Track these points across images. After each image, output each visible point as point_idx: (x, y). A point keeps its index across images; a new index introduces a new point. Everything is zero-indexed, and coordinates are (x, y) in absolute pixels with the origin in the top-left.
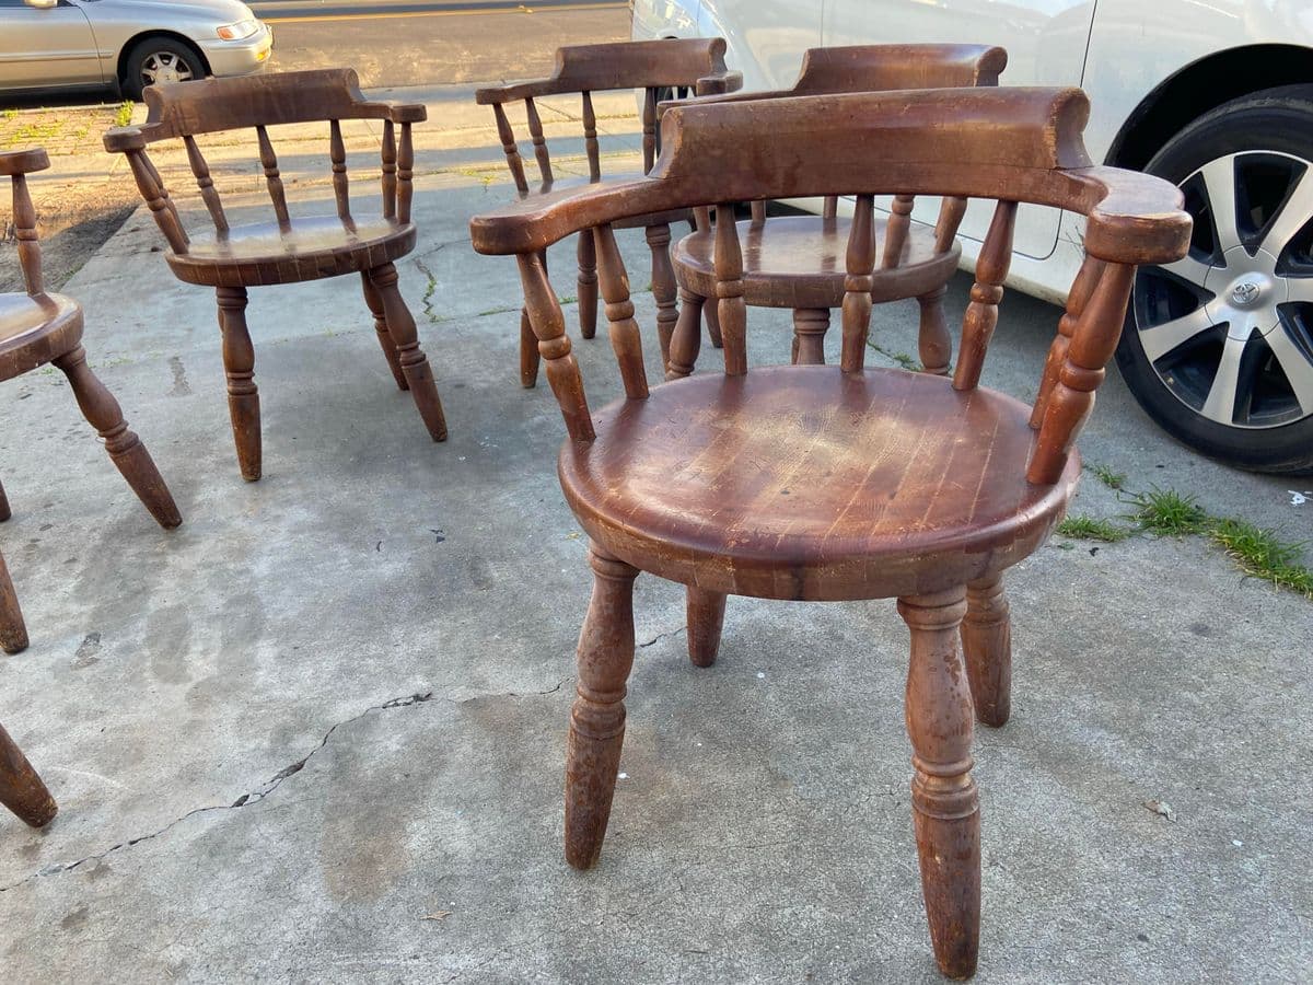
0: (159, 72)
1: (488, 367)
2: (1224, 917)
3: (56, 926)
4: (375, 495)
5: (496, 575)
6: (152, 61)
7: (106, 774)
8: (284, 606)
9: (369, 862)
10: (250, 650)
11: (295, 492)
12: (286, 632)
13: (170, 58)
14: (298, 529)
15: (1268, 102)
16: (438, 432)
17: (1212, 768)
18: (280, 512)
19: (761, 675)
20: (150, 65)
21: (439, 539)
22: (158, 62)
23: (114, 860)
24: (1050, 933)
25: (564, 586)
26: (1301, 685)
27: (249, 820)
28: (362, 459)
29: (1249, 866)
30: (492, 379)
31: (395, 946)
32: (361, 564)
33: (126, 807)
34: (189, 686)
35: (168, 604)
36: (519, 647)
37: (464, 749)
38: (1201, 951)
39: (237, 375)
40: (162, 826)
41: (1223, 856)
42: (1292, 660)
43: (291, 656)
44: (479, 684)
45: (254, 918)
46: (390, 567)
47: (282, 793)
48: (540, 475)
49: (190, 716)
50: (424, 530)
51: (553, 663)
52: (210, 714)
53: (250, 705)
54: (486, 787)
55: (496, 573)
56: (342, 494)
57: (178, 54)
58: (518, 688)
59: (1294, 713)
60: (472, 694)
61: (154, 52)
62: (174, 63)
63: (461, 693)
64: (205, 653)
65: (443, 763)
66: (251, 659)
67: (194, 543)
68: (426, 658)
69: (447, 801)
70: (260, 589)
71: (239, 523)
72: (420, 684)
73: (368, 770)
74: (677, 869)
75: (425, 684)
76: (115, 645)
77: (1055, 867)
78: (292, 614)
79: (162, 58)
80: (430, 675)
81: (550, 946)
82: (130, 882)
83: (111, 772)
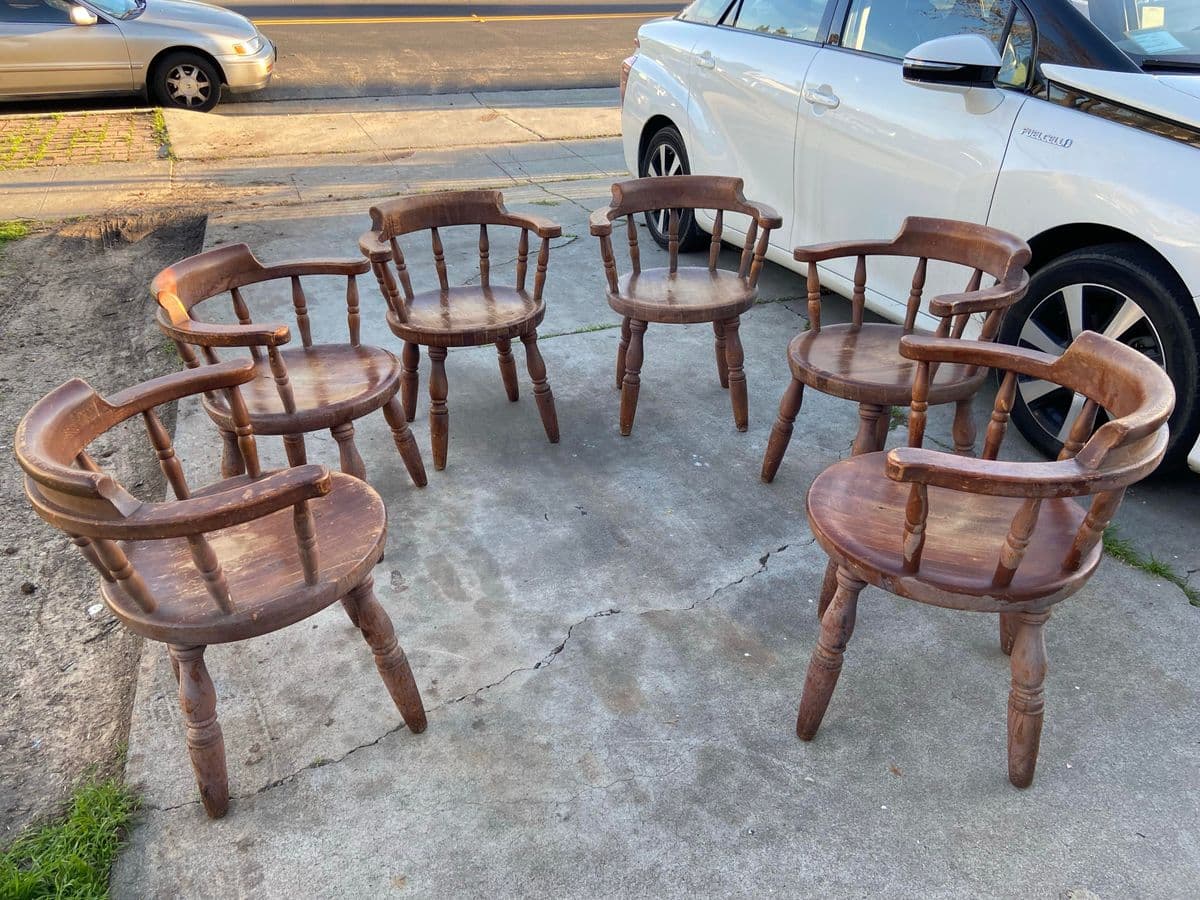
0: (182, 81)
1: (565, 384)
2: (1071, 721)
3: (469, 728)
4: (527, 482)
5: (628, 536)
6: (176, 72)
7: (452, 652)
8: (506, 556)
9: (623, 696)
10: (498, 582)
11: (473, 478)
12: (515, 571)
13: (191, 70)
14: (487, 505)
15: (1104, 257)
16: (554, 436)
17: (1065, 652)
18: (469, 492)
19: (811, 601)
20: (174, 75)
21: (583, 513)
22: (182, 73)
23: (482, 695)
24: (985, 728)
25: (675, 546)
26: (1112, 609)
27: (547, 675)
28: (507, 456)
29: (1083, 698)
30: (572, 393)
31: (655, 735)
32: (540, 529)
33: (475, 667)
34: (473, 603)
35: (431, 553)
36: (660, 583)
37: (652, 640)
38: (1060, 736)
39: (438, 402)
40: (499, 678)
41: (1070, 694)
42: (1108, 595)
43: (526, 585)
44: (646, 604)
45: (575, 722)
46: (561, 532)
47: (558, 661)
48: (632, 469)
49: (483, 620)
50: (571, 506)
51: (685, 592)
52: (493, 619)
53: (516, 614)
54: (672, 660)
55: (630, 536)
56: (506, 482)
57: (198, 66)
58: (669, 606)
59: (1108, 624)
60: (643, 610)
61: (177, 65)
62: (195, 74)
63: (635, 609)
64: (471, 583)
65: (643, 647)
66: (501, 587)
67: (424, 513)
68: (607, 588)
69: (654, 667)
70: (485, 544)
71: (445, 499)
72: (609, 604)
73: (602, 649)
74: (790, 700)
75: (613, 603)
76: (413, 578)
77: (986, 698)
78: (513, 560)
79: (185, 69)
80: (614, 598)
81: (736, 735)
82: (498, 706)
83: (454, 650)
